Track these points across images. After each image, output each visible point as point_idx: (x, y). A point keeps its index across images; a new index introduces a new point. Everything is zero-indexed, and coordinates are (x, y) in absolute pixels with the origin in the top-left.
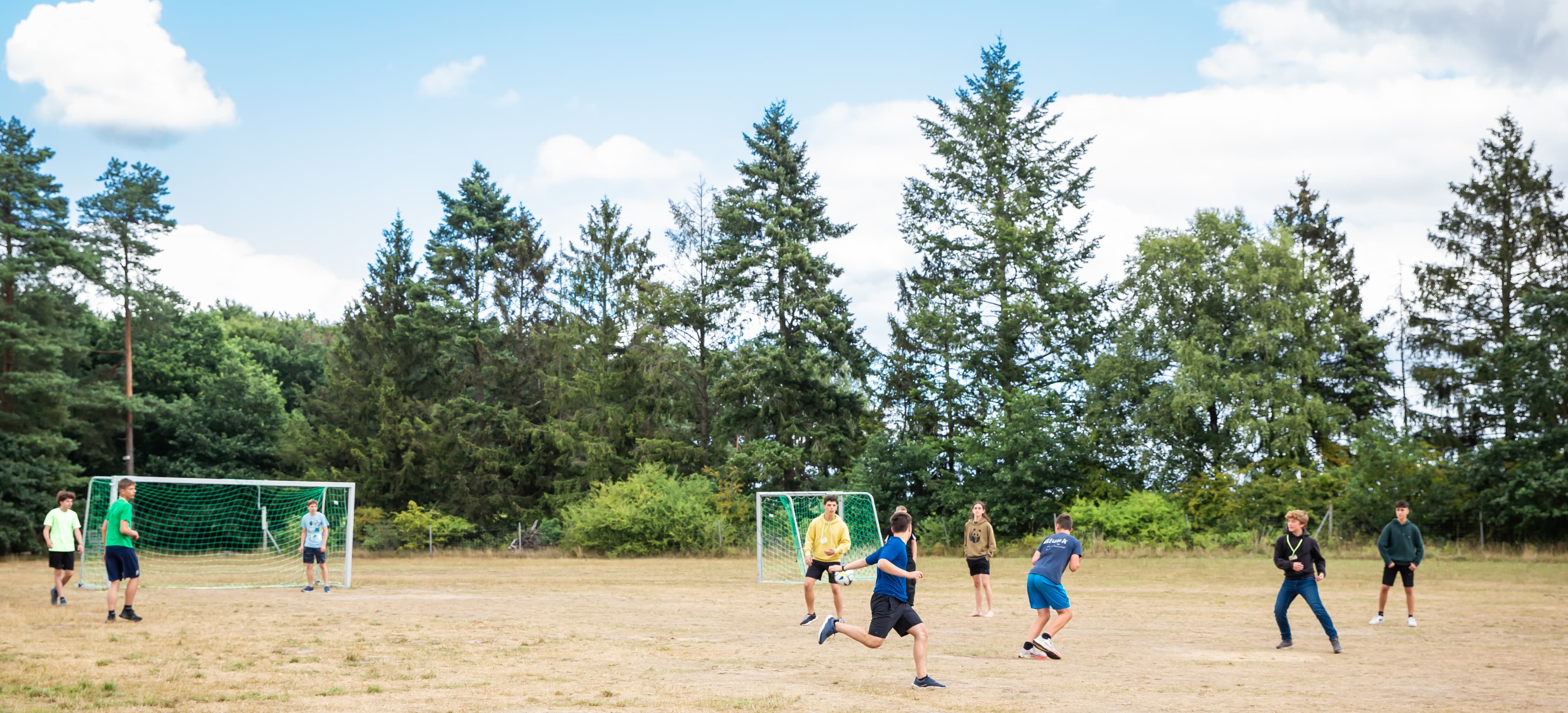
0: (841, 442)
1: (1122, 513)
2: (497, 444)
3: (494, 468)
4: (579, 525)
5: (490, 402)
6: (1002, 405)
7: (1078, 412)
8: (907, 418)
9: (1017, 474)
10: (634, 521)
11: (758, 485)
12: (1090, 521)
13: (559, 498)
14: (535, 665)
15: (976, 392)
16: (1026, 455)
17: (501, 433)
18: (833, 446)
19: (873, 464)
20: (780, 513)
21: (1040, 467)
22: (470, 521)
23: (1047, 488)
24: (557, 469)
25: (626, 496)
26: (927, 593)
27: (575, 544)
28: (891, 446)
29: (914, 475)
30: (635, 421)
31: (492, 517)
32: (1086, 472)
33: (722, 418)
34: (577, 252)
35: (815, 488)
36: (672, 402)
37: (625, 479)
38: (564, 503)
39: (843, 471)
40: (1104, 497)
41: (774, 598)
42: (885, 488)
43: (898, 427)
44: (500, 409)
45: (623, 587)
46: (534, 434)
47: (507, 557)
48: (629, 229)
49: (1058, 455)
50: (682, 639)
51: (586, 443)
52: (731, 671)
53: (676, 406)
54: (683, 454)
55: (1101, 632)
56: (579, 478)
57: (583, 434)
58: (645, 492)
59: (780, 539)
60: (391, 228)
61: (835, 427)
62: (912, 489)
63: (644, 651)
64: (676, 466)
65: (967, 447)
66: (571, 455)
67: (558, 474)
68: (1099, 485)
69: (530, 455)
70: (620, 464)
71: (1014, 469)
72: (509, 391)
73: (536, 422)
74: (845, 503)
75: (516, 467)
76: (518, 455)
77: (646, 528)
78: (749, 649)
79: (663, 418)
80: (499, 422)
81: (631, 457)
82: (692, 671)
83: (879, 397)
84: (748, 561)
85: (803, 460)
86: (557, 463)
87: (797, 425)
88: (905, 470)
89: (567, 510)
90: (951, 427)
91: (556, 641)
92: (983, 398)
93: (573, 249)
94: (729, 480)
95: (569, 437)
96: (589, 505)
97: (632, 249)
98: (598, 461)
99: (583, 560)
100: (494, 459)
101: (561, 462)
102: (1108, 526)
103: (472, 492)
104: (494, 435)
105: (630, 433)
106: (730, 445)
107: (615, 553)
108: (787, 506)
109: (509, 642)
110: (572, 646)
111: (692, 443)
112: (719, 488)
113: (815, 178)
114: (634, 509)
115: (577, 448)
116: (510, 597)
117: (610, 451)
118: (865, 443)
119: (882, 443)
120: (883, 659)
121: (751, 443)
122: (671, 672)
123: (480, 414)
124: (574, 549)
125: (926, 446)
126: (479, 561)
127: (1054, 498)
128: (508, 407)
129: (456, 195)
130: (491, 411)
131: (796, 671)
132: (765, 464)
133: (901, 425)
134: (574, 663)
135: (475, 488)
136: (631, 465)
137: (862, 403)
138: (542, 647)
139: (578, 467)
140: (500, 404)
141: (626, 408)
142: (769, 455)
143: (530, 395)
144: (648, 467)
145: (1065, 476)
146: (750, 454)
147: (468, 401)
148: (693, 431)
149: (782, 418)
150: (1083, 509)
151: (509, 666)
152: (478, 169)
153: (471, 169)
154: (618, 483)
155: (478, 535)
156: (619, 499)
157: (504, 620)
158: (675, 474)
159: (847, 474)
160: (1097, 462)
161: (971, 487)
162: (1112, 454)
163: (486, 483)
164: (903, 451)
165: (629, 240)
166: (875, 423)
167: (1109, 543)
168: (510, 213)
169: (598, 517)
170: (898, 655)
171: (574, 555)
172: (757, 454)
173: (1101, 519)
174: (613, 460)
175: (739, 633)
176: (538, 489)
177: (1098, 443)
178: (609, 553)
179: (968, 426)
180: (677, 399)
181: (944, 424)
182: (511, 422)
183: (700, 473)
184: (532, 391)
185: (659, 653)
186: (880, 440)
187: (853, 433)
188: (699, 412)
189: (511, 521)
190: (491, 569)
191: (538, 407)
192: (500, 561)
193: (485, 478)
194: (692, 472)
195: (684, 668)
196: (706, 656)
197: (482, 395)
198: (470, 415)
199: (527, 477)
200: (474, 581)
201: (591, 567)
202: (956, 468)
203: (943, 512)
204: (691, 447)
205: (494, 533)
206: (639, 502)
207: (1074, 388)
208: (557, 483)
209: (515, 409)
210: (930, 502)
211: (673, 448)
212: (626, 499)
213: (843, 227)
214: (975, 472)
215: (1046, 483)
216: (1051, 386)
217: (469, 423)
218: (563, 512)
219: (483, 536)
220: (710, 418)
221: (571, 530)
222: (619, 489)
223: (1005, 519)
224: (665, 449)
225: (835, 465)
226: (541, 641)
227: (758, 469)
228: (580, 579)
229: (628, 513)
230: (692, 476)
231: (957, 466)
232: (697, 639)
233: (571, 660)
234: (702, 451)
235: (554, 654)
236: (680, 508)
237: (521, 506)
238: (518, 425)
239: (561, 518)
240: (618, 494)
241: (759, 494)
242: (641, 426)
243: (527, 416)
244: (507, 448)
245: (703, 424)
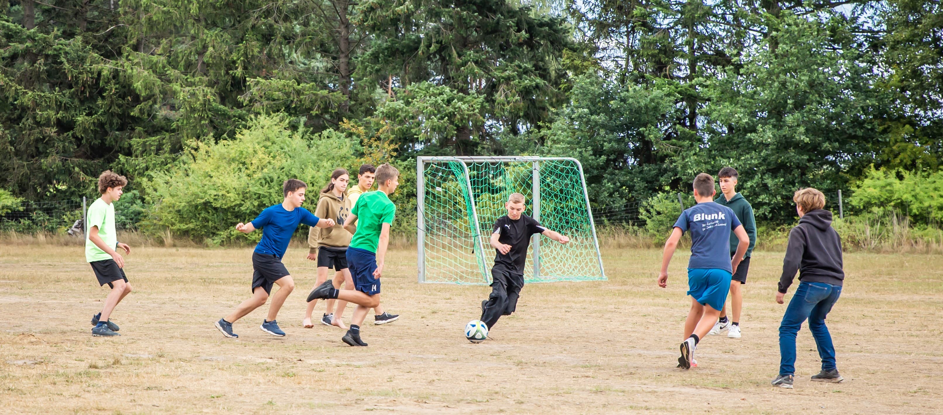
0: (537, 86)
1: (936, 189)
2: (53, 87)
3: (48, 119)
4: (168, 200)
5: (44, 27)
6: (765, 35)
7: (875, 46)
8: (630, 52)
9: (785, 131)
10: (245, 195)
11: (419, 147)
12: (888, 200)
13: (141, 162)
14: (108, 396)
15: (730, 18)
16: (799, 106)
17: (58, 71)
18: (526, 93)
19: (580, 117)
20: (450, 185)
21: (819, 122)
22: (14, 193)
23: (828, 153)
24: (136, 120)
25: (234, 160)
26: (658, 300)
27: (164, 227)
28: (607, 93)
29: (639, 133)
30: (246, 54)
31: (45, 188)
32: (885, 131)
33: (369, 52)
35: (499, 152)
36: (298, 29)
37: (232, 136)
38: (147, 168)
39: (539, 128)
40: (912, 166)
41: (441, 305)
42: (598, 152)
43: (618, 66)
44: (56, 37)
45: (229, 288)
46: (105, 73)
47: (66, 244)
49: (847, 106)
50: (313, 362)
51: (176, 87)
52: (383, 406)
53: (304, 35)
54: (312, 102)
55: (907, 358)
56: (167, 135)
57: (172, 72)
58: (260, 155)
59: (449, 222)
61: (529, 66)
62: (636, 153)
63: (260, 378)
64: (303, 119)
65: (714, 94)
66: (155, 102)
67: (139, 129)
68: (904, 150)
69: (100, 102)
70: (224, 115)
71: (778, 126)
72: (70, 12)
73: (108, 55)
74: (542, 173)
75: (80, 119)
76: (82, 102)
77: (262, 205)
78: (407, 376)
79: (286, 51)
80: (56, 57)
81: (240, 106)
82: (328, 406)
83: (592, 22)
84: (405, 253)
85: (482, 111)
86: (135, 112)
87: (476, 63)
88: (627, 127)
89: (150, 179)
90: (692, 66)
91: (137, 362)
92: (739, 25)
94: (379, 139)
95: (153, 78)
96: (181, 173)
98: (193, 110)
99: (173, 250)
100: (49, 107)
101: (141, 111)
102: (915, 208)
103: (17, 153)
104: (49, 73)
105: (239, 72)
106: (379, 90)
107: (217, 240)
108: (460, 177)
109: (72, 363)
110: (160, 369)
111: (325, 87)
112: (365, 149)
114: (245, 179)
115: (164, 93)
116: (72, 301)
117: (211, 98)
118: (570, 88)
119: (595, 88)
120: (596, 392)
121: (409, 87)
122: (299, 406)
123: (29, 44)
124: (162, 234)
125: (656, 92)
126: (28, 250)
127: (839, 169)
128: (69, 35)
130: (45, 40)
131: (474, 407)
132: (429, 118)
133: (623, 63)
134: (162, 393)
135: (22, 147)
136: (241, 117)
137: (566, 31)
138: (118, 370)
139: (167, 119)
140: (56, 31)
141: (234, 36)
142: (435, 105)
143: (99, 17)
144: (263, 119)
145: (855, 137)
146: (408, 103)
147: (12, 26)
148: (327, 70)
149: (455, 54)
150: (882, 183)
151: (71, 396)
154: (222, 142)
155: (26, 214)
156: (224, 164)
157: (63, 332)
158: (301, 129)
159: (543, 132)
160: (901, 117)
161: (720, 150)
162: (922, 104)
163: (37, 140)
164: (624, 100)
166: (584, 59)
167: (917, 231)
169: (193, 189)
170: (617, 387)
171: (161, 243)
172: (417, 103)
173: (907, 197)
174: (216, 111)
175: (393, 353)
176: (110, 149)
177: (903, 90)
178: (209, 241)
179: (715, 64)
180: (306, 24)
181: (681, 61)
182: (74, 55)
183: (337, 129)
184: (103, 13)
185: (281, 381)
186: (592, 84)
187: (553, 73)
188: (336, 43)
189: (73, 193)
190: (44, 261)
191: (111, 34)
192: (57, 250)
193: (36, 133)
194: (325, 128)
195: (316, 401)
196: (347, 384)
197: (31, 16)
198: (17, 46)
199: (95, 132)
200: (22, 278)
201: (183, 259)
202: (699, 125)
203: (681, 186)
204: (325, 92)
205: (49, 211)
206: (252, 168)
207: (870, 12)
208: (136, 142)
209: (79, 38)
210: (662, 172)
211: (299, 93)
212: (233, 165)
214: (725, 129)
215: (826, 145)
216: (838, 9)
217: (14, 57)
218: (145, 181)
219: (34, 215)
220: (353, 52)
221: (156, 208)
222: (223, 150)
223: (763, 198)
224: (288, 94)
225: (527, 117)
226: (117, 362)
227: (419, 124)
228: (169, 276)
229: (235, 184)
230: (325, 133)
231: (700, 122)
232: (334, 362)
233: (159, 389)
234: (339, 96)
235: (134, 380)
236: (309, 178)
237: (86, 173)
238: (82, 60)
239: (143, 191)
240: (222, 157)
241: (421, 159)
242: (255, 62)
243: (94, 47)
244: (67, 92)
245: (343, 60)
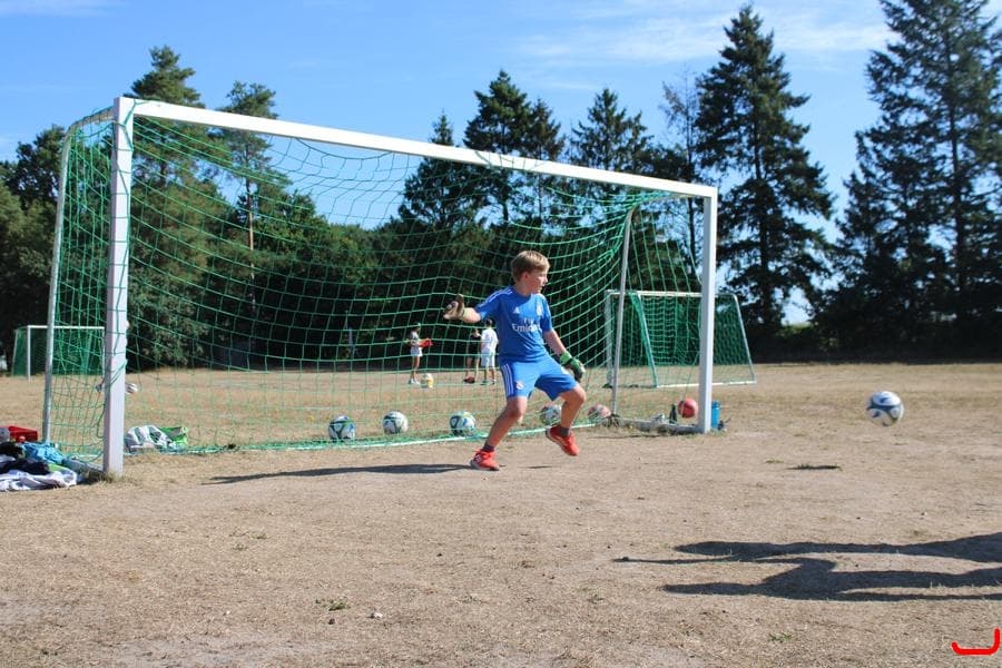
34: (584, 129)
48: (625, 110)
60: (439, 121)
93: (581, 126)
97: (629, 124)
113: (782, 57)
129: (487, 93)
152: (502, 74)
153: (498, 76)
165: (625, 119)
168: (527, 106)
213: (801, 98)
